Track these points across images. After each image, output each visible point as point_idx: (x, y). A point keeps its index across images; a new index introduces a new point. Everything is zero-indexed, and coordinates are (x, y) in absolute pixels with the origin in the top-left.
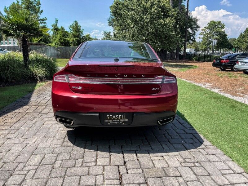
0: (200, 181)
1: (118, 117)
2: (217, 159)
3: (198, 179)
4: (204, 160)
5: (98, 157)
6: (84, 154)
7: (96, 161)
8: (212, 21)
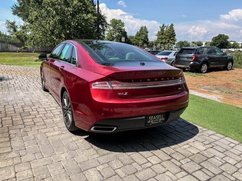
1: (158, 117)
2: (218, 137)
3: (226, 155)
4: (213, 140)
5: (146, 157)
6: (131, 157)
7: (149, 161)
8: (113, 19)
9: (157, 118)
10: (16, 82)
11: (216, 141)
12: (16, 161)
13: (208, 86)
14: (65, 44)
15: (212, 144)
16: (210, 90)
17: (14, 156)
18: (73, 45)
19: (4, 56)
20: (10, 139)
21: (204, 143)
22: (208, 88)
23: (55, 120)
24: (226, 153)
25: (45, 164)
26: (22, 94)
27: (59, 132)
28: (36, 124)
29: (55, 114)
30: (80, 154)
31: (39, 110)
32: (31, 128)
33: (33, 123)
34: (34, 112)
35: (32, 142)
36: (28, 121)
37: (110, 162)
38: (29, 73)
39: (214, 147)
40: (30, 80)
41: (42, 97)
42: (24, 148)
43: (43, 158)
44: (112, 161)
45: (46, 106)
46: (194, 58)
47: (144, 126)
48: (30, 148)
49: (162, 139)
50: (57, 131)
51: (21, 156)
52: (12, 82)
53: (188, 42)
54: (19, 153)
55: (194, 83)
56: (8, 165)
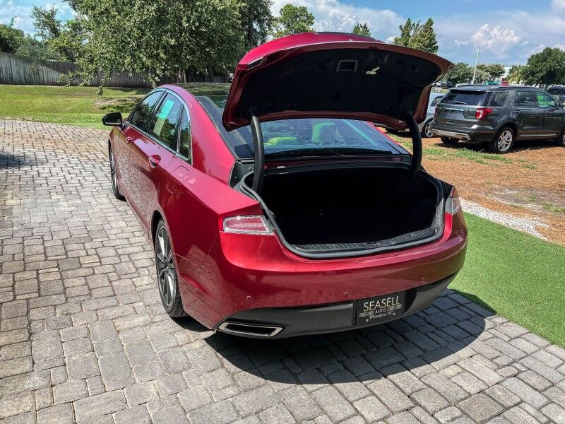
0: (554, 402)
1: (386, 302)
2: (532, 346)
3: (549, 399)
4: (519, 354)
5: (351, 399)
6: (315, 399)
7: (358, 411)
8: (288, 6)
9: (383, 305)
10: (54, 170)
11: (528, 355)
12: (40, 400)
13: (512, 189)
14: (165, 96)
15: (516, 365)
16: (517, 201)
17: (37, 385)
18: (183, 102)
19: (30, 92)
20: (31, 334)
21: (496, 361)
22: (511, 196)
23: (138, 281)
24: (551, 393)
25: (108, 411)
26: (64, 207)
27: (147, 317)
28: (93, 292)
29: (138, 264)
30: (192, 383)
31: (102, 252)
32: (81, 304)
33: (87, 291)
34: (91, 257)
35: (80, 345)
36: (75, 284)
37: (262, 410)
38: (84, 146)
39: (521, 376)
40: (85, 165)
41: (112, 215)
42: (62, 363)
43: (105, 391)
44: (267, 408)
45: (118, 242)
46: (481, 116)
47: (350, 324)
48: (75, 362)
49: (392, 346)
50: (142, 315)
51: (52, 386)
52: (44, 171)
53: (468, 67)
54: (49, 375)
55: (479, 182)
56: (21, 411)
